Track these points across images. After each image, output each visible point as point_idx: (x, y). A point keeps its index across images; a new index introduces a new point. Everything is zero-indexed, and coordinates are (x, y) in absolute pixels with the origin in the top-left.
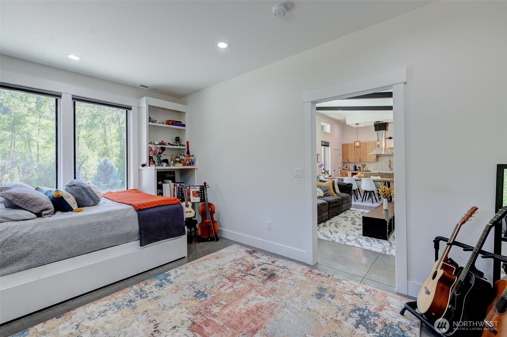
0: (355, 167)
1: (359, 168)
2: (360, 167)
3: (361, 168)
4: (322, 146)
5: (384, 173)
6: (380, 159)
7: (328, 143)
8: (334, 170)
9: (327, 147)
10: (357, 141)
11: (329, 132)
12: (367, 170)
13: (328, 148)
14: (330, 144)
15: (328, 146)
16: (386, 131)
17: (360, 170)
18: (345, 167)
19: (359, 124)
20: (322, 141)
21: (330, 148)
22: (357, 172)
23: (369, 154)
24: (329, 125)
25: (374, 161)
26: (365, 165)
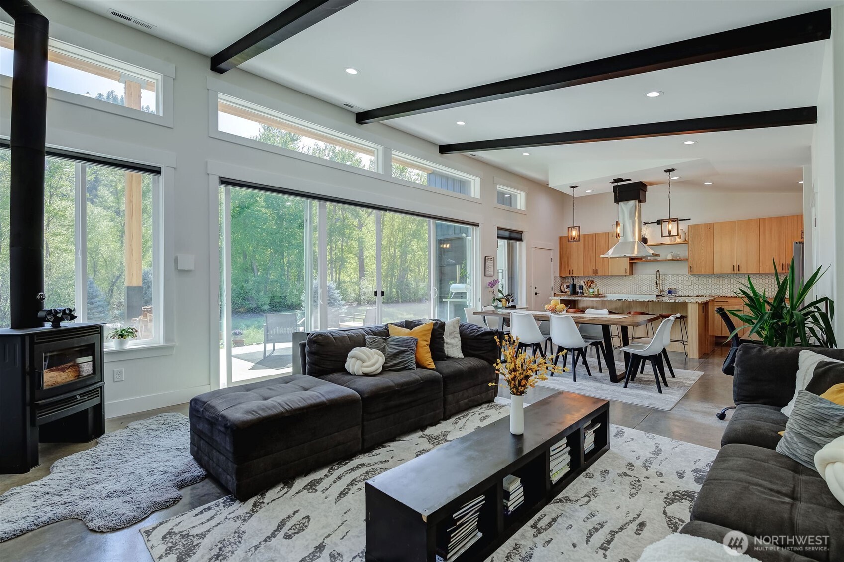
0: (574, 286)
1: (582, 288)
2: (583, 286)
3: (585, 288)
4: (500, 240)
5: (629, 300)
6: (640, 268)
7: (521, 233)
8: (536, 294)
9: (518, 242)
10: (574, 227)
11: (523, 208)
12: (596, 293)
13: (520, 246)
14: (525, 236)
15: (521, 240)
16: (640, 202)
17: (583, 293)
18: (565, 287)
19: (577, 187)
20: (499, 229)
21: (523, 244)
22: (576, 299)
23: (602, 256)
24: (523, 194)
25: (626, 274)
26: (593, 282)
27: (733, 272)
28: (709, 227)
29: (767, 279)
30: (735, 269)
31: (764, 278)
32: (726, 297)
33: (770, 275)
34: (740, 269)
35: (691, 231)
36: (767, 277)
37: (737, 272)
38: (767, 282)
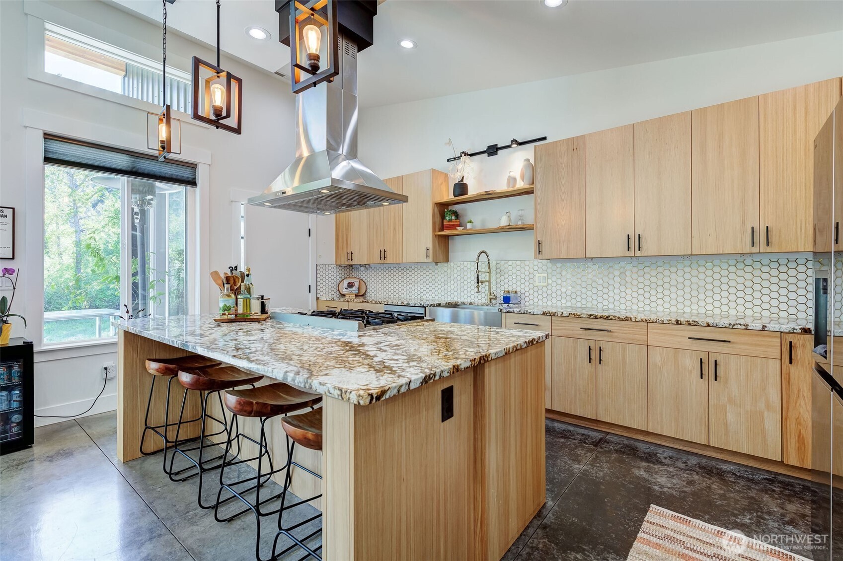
14: (201, 175)
15: (192, 182)
27: (628, 254)
28: (577, 145)
29: (709, 273)
30: (632, 245)
31: (702, 269)
32: (607, 318)
33: (716, 262)
34: (643, 244)
35: (541, 160)
36: (709, 265)
37: (638, 253)
38: (709, 280)
